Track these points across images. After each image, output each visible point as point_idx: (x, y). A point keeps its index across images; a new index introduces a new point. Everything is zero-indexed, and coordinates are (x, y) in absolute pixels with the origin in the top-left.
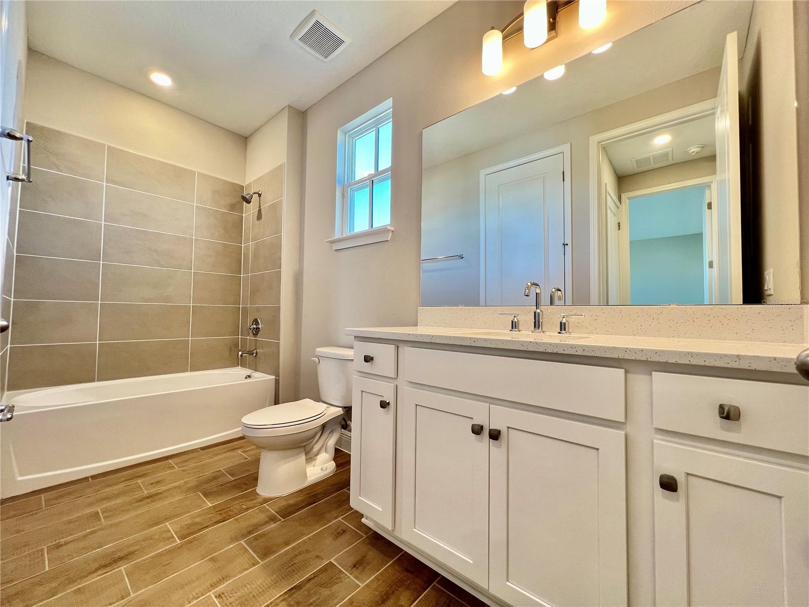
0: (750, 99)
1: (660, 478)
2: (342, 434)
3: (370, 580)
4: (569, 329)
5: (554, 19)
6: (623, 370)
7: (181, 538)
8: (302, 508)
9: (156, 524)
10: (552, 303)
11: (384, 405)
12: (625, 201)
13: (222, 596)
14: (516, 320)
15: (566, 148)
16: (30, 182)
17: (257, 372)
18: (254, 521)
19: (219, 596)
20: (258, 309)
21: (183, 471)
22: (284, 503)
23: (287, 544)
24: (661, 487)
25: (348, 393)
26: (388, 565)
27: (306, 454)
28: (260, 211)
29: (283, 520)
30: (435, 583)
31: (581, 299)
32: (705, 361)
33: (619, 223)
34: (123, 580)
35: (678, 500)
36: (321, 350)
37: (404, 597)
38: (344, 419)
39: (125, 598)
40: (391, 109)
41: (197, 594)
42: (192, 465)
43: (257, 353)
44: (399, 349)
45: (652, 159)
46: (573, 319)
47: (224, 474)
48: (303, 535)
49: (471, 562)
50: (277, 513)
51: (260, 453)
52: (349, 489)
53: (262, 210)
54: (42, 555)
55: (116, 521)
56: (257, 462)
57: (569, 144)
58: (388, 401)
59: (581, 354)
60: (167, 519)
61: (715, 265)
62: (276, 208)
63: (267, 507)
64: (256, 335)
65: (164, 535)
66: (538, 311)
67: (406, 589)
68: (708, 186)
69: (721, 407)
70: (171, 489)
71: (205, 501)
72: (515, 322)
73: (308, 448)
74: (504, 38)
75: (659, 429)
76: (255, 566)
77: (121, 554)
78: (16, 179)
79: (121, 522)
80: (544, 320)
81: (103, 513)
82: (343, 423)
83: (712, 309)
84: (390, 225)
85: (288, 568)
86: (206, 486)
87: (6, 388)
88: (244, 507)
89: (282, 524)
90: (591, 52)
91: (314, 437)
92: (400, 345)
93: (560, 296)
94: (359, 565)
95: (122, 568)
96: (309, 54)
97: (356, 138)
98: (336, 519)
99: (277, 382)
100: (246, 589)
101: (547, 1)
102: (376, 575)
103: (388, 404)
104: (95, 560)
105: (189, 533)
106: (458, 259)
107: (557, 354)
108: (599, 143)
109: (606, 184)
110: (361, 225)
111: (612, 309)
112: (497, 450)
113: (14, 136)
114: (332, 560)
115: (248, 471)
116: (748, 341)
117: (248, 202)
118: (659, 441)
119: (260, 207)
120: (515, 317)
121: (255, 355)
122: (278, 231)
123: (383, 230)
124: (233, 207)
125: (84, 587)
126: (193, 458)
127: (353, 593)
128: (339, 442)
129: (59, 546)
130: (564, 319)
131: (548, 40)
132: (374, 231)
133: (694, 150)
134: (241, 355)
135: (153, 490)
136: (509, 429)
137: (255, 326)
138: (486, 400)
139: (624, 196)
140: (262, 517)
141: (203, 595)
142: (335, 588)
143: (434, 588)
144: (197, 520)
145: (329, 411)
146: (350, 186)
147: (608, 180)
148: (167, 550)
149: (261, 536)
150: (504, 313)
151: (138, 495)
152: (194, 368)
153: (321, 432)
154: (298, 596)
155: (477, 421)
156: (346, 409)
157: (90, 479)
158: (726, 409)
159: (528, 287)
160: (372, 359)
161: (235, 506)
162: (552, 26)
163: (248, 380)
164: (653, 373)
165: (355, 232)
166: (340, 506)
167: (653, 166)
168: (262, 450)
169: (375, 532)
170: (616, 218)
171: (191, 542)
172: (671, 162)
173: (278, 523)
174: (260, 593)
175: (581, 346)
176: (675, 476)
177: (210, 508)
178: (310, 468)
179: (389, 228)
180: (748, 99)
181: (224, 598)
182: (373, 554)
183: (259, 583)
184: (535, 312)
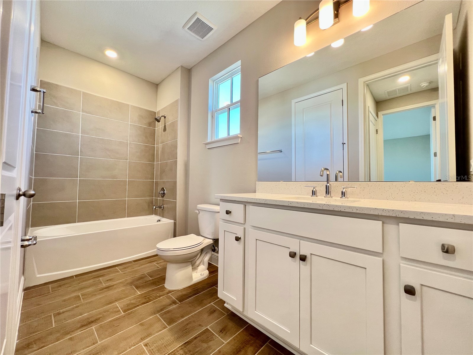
0: (461, 55)
1: (404, 287)
2: (212, 254)
3: (230, 339)
4: (347, 196)
5: (338, 11)
6: (381, 222)
7: (124, 311)
8: (190, 297)
9: (110, 303)
10: (336, 180)
11: (238, 239)
12: (381, 116)
13: (148, 345)
14: (314, 190)
15: (344, 86)
16: (43, 113)
17: (164, 218)
18: (164, 303)
19: (146, 345)
20: (164, 182)
21: (124, 273)
22: (180, 294)
23: (183, 317)
24: (405, 292)
25: (216, 231)
26: (240, 331)
27: (192, 266)
28: (165, 126)
29: (180, 303)
30: (267, 343)
31: (354, 178)
32: (432, 218)
33: (377, 130)
34: (93, 334)
35: (415, 300)
36: (200, 206)
37: (250, 350)
38: (213, 246)
39: (96, 344)
40: (240, 67)
41: (134, 343)
42: (129, 270)
43: (163, 207)
44: (246, 207)
45: (397, 91)
46: (349, 190)
47: (147, 276)
48: (191, 312)
49: (289, 332)
50: (176, 299)
51: (166, 264)
52: (217, 287)
53: (166, 126)
54: (51, 318)
55: (90, 301)
56: (164, 269)
57: (346, 83)
58: (240, 237)
59: (355, 212)
60: (116, 301)
61: (438, 154)
62: (174, 125)
63: (171, 295)
64: (163, 197)
65: (115, 310)
66: (328, 185)
67: (251, 346)
68: (433, 106)
69: (443, 246)
70: (118, 283)
71: (136, 291)
72: (315, 191)
73: (193, 262)
74: (307, 23)
75: (404, 257)
76: (165, 329)
77: (92, 319)
78: (36, 112)
79: (92, 301)
80: (332, 190)
81: (82, 296)
82: (213, 248)
83: (437, 184)
84: (240, 134)
85: (184, 331)
86: (138, 282)
87: (30, 226)
88: (158, 295)
89: (180, 305)
90: (360, 30)
91: (196, 256)
92: (247, 205)
93: (341, 175)
94: (223, 331)
95: (93, 327)
96: (193, 37)
97: (220, 84)
98: (209, 304)
99: (175, 224)
100: (160, 342)
101: (333, 1)
102: (233, 337)
103: (240, 238)
104: (79, 322)
105: (128, 309)
106: (279, 152)
107: (340, 211)
108: (364, 82)
109: (369, 107)
110: (222, 134)
111: (373, 184)
112: (304, 267)
113: (36, 90)
114: (208, 327)
115: (159, 274)
116: (460, 204)
117: (159, 121)
118: (404, 265)
119: (165, 124)
120: (314, 188)
121: (162, 208)
122: (175, 137)
123: (236, 137)
124: (150, 124)
125: (73, 337)
126: (130, 266)
127: (221, 347)
128: (210, 259)
129: (59, 314)
130: (344, 190)
131: (334, 24)
132: (230, 137)
133: (424, 85)
134: (155, 208)
135: (108, 284)
136: (312, 255)
137: (162, 192)
138: (298, 237)
139: (380, 113)
140: (168, 301)
141: (137, 344)
142: (211, 343)
143: (267, 346)
144: (132, 302)
145: (205, 241)
146: (216, 111)
147: (370, 104)
148: (117, 318)
149: (168, 312)
150: (307, 185)
151: (100, 286)
152: (129, 216)
153: (200, 254)
154: (190, 347)
155: (293, 250)
156: (214, 240)
157: (74, 277)
158: (446, 247)
159: (322, 171)
160: (230, 212)
161: (153, 295)
162: (336, 16)
163: (159, 223)
164: (400, 224)
165: (219, 138)
166: (212, 296)
167: (398, 95)
168: (168, 263)
169: (232, 312)
170: (375, 126)
171: (129, 314)
172: (409, 92)
173: (177, 305)
174: (168, 344)
175: (355, 207)
176: (414, 286)
177: (139, 295)
178: (194, 274)
179: (239, 136)
180: (459, 54)
181: (148, 346)
182: (231, 324)
183: (167, 338)
184: (326, 186)
